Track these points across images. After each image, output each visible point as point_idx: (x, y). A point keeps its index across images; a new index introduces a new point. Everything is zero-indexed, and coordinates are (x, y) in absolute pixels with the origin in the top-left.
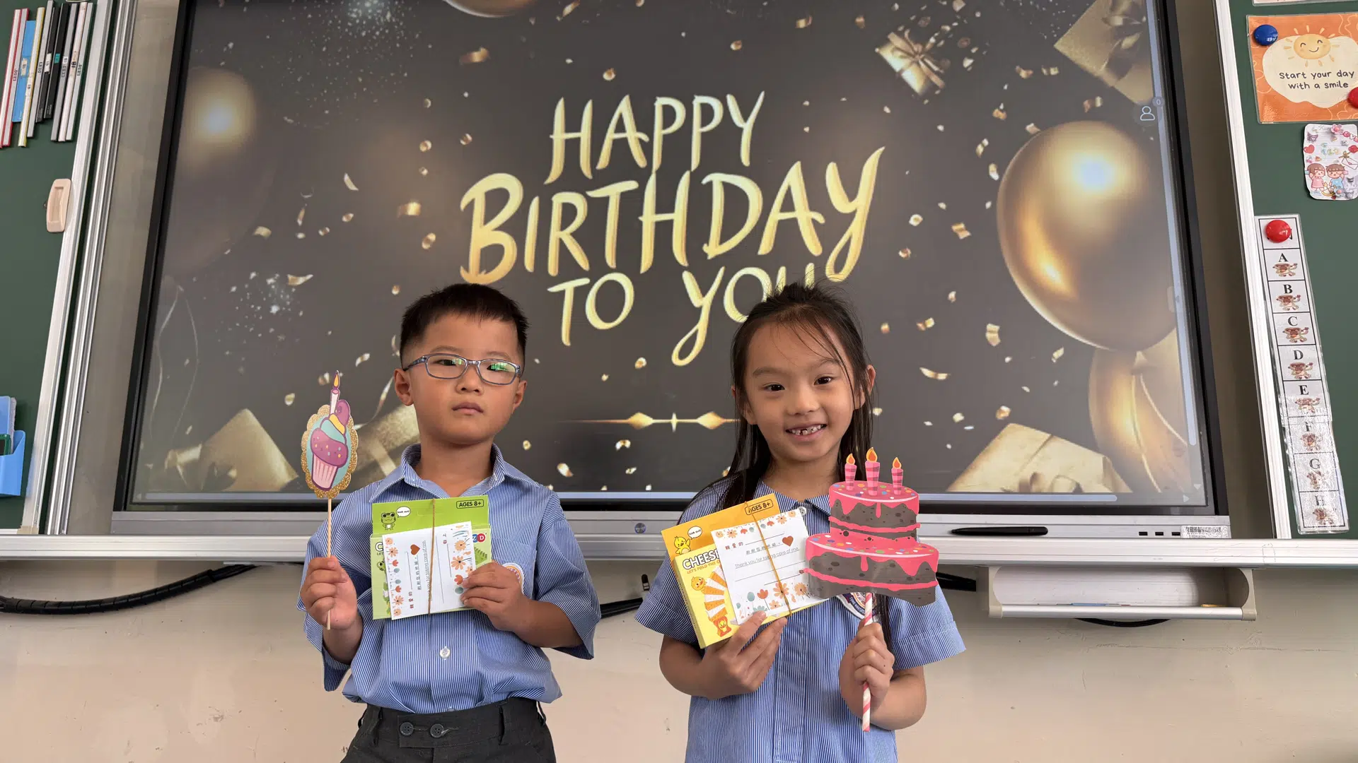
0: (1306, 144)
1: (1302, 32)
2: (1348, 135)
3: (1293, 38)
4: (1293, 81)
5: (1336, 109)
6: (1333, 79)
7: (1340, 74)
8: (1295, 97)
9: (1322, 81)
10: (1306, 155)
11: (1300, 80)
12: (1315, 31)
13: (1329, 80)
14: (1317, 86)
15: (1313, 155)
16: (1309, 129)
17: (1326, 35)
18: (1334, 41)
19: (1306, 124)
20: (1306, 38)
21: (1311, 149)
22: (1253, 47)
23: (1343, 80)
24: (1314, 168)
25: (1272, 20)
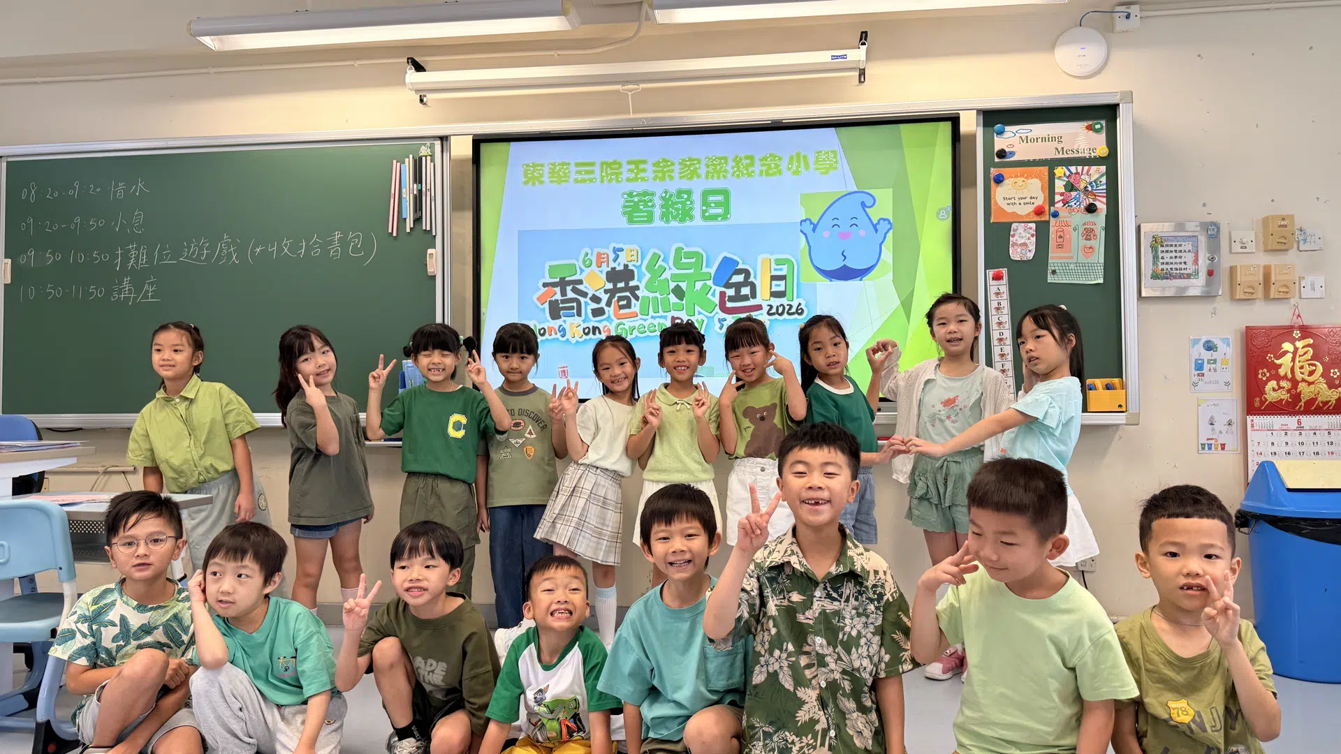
0: (1012, 233)
1: (1016, 176)
2: (1031, 229)
3: (1012, 180)
4: (1009, 201)
5: (1028, 214)
6: (1028, 200)
7: (1031, 198)
8: (1009, 209)
9: (1022, 201)
10: (1011, 239)
11: (1013, 201)
12: (1022, 176)
13: (1026, 201)
14: (1020, 204)
15: (1014, 239)
16: (1014, 226)
17: (1027, 178)
18: (1030, 181)
19: (1012, 223)
20: (1016, 180)
21: (1013, 236)
22: (993, 183)
23: (1032, 201)
24: (1015, 244)
25: (1004, 171)
